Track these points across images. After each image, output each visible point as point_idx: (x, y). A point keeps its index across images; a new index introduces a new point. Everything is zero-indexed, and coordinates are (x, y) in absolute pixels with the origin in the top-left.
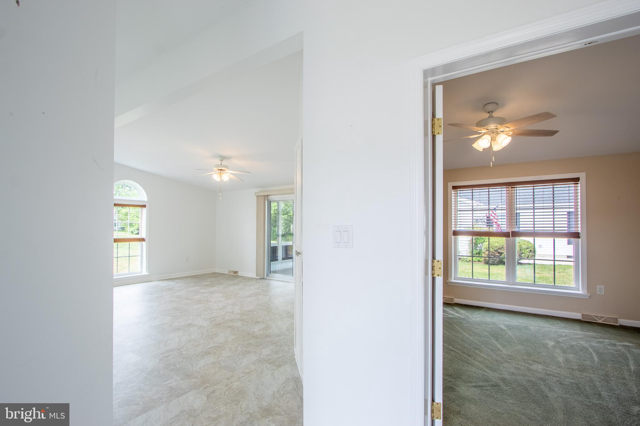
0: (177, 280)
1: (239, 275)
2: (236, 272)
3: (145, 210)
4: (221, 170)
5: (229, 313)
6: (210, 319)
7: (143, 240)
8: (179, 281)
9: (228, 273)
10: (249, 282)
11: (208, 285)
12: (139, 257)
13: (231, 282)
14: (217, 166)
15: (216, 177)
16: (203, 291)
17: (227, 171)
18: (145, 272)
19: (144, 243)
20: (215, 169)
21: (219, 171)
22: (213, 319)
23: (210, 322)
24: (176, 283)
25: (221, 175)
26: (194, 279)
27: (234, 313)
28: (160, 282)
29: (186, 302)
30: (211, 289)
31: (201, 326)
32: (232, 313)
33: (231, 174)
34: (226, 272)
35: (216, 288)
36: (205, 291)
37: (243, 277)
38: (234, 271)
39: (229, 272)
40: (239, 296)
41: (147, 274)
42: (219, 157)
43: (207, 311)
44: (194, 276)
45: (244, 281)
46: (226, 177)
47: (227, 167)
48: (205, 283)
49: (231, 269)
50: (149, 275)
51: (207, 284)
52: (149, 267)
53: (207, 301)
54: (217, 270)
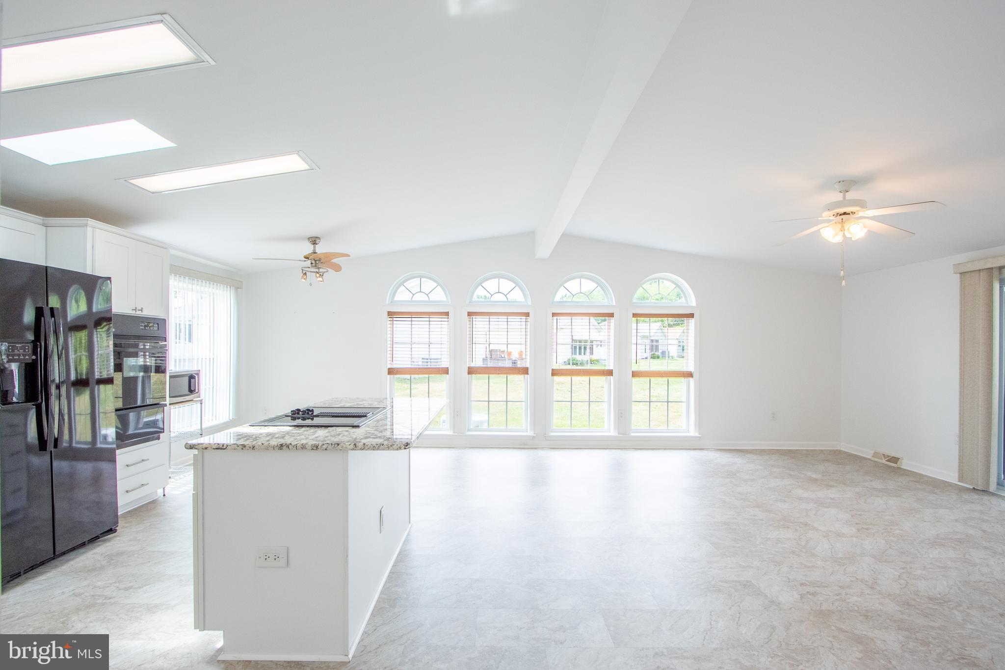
0: (751, 456)
1: (901, 467)
2: (895, 460)
3: (692, 322)
4: (845, 214)
5: (862, 581)
6: (802, 585)
7: (690, 375)
8: (755, 457)
9: (872, 457)
10: (935, 493)
11: (815, 481)
12: (684, 405)
13: (878, 484)
14: (830, 207)
15: (830, 234)
16: (799, 492)
17: (861, 214)
18: (693, 432)
19: (691, 380)
20: (826, 215)
21: (838, 217)
22: (812, 590)
23: (802, 596)
24: (747, 462)
25: (843, 227)
26: (786, 458)
27: (877, 587)
28: (718, 455)
29: (755, 516)
30: (822, 494)
31: (772, 602)
32: (872, 588)
33: (874, 218)
34: (867, 453)
35: (833, 493)
36: (806, 495)
37: (915, 474)
38: (888, 456)
39: (876, 454)
40: (897, 532)
41: (697, 434)
42: (837, 186)
43: (799, 556)
44: (790, 451)
45: (919, 486)
46: (857, 230)
47: (862, 204)
48: (809, 474)
49: (882, 451)
50: (700, 437)
51: (814, 476)
52: (699, 424)
53: (806, 525)
54: (845, 446)
